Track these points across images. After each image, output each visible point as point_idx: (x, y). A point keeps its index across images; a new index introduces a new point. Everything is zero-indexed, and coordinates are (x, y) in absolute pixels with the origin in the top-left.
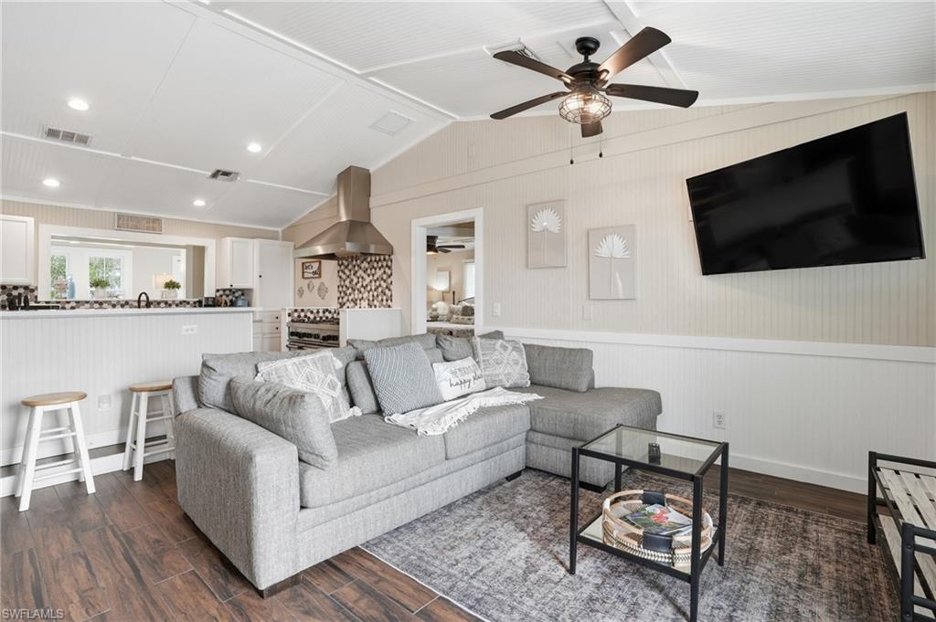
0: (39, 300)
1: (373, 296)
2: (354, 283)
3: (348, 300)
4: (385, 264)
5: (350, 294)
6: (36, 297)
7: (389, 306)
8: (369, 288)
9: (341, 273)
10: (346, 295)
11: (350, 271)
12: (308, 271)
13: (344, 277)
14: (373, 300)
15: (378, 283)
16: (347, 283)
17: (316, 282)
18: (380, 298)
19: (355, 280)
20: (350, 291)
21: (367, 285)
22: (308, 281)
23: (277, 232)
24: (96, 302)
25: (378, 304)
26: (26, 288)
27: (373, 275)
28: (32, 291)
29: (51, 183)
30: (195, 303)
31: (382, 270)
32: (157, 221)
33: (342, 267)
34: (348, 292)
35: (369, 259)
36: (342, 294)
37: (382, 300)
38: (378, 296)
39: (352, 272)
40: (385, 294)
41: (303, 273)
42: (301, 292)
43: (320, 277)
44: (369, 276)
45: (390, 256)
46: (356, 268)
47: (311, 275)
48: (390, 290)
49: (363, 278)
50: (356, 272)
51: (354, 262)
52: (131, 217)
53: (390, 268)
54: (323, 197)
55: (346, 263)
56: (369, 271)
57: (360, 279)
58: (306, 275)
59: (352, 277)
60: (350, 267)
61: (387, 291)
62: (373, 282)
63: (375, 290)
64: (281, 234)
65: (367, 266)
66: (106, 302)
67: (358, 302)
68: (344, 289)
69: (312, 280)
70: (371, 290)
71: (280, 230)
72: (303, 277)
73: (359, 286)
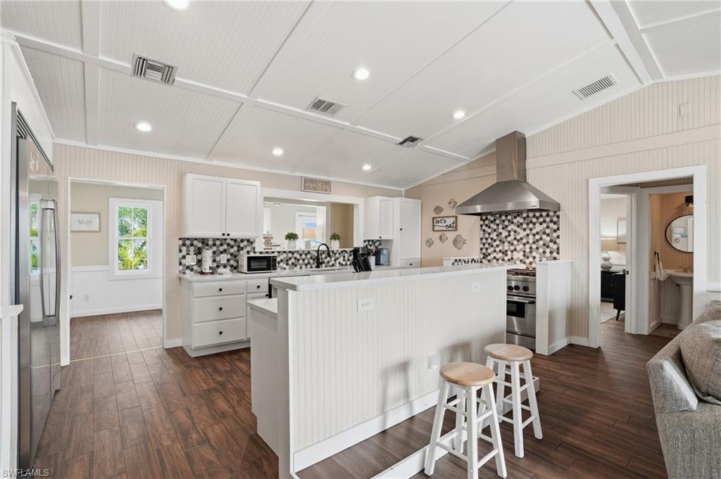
0: (256, 251)
1: (531, 248)
2: (503, 236)
3: (495, 251)
4: (548, 219)
5: (498, 246)
6: (254, 248)
7: (555, 259)
8: (524, 241)
9: (484, 227)
10: (492, 246)
11: (498, 225)
12: (440, 224)
13: (489, 231)
14: (531, 252)
15: (538, 237)
16: (494, 235)
17: (451, 236)
18: (541, 250)
19: (505, 233)
20: (498, 242)
21: (521, 239)
22: (440, 233)
23: (401, 191)
24: (290, 252)
25: (538, 256)
26: (248, 241)
27: (531, 230)
28: (252, 243)
29: (278, 152)
30: (350, 252)
31: (545, 225)
32: (328, 183)
33: (487, 222)
34: (495, 244)
35: (525, 215)
36: (487, 246)
37: (544, 252)
38: (537, 248)
39: (501, 226)
40: (548, 247)
41: (434, 226)
42: (429, 243)
43: (456, 230)
44: (525, 230)
45: (555, 212)
46: (506, 223)
47: (445, 228)
48: (555, 243)
49: (515, 232)
50: (507, 226)
51: (503, 218)
52: (312, 181)
53: (555, 223)
54: (463, 160)
55: (492, 219)
56: (525, 226)
57: (512, 233)
58: (436, 228)
59: (500, 230)
60: (498, 222)
61: (551, 245)
62: (531, 237)
63: (534, 243)
64: (404, 193)
65: (522, 221)
66: (296, 252)
67: (509, 253)
68: (489, 241)
69: (445, 233)
70: (528, 242)
71: (403, 190)
72: (433, 230)
73: (509, 239)
